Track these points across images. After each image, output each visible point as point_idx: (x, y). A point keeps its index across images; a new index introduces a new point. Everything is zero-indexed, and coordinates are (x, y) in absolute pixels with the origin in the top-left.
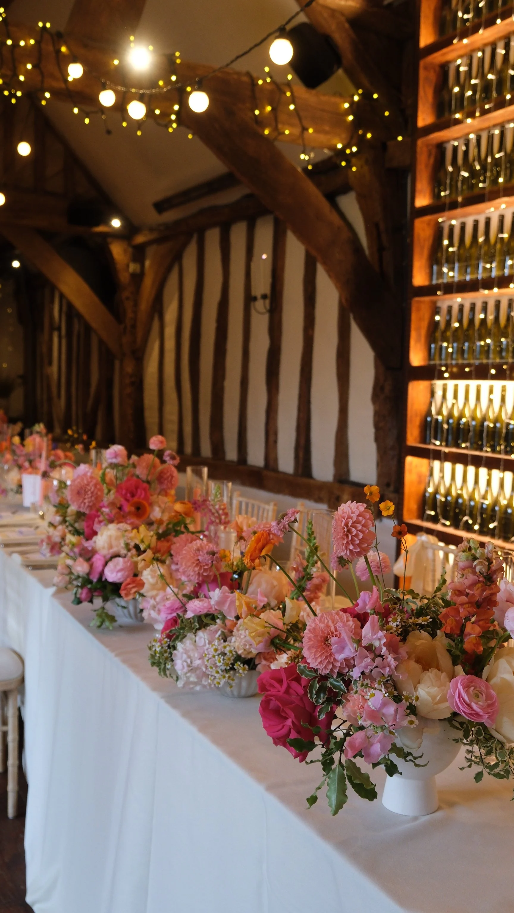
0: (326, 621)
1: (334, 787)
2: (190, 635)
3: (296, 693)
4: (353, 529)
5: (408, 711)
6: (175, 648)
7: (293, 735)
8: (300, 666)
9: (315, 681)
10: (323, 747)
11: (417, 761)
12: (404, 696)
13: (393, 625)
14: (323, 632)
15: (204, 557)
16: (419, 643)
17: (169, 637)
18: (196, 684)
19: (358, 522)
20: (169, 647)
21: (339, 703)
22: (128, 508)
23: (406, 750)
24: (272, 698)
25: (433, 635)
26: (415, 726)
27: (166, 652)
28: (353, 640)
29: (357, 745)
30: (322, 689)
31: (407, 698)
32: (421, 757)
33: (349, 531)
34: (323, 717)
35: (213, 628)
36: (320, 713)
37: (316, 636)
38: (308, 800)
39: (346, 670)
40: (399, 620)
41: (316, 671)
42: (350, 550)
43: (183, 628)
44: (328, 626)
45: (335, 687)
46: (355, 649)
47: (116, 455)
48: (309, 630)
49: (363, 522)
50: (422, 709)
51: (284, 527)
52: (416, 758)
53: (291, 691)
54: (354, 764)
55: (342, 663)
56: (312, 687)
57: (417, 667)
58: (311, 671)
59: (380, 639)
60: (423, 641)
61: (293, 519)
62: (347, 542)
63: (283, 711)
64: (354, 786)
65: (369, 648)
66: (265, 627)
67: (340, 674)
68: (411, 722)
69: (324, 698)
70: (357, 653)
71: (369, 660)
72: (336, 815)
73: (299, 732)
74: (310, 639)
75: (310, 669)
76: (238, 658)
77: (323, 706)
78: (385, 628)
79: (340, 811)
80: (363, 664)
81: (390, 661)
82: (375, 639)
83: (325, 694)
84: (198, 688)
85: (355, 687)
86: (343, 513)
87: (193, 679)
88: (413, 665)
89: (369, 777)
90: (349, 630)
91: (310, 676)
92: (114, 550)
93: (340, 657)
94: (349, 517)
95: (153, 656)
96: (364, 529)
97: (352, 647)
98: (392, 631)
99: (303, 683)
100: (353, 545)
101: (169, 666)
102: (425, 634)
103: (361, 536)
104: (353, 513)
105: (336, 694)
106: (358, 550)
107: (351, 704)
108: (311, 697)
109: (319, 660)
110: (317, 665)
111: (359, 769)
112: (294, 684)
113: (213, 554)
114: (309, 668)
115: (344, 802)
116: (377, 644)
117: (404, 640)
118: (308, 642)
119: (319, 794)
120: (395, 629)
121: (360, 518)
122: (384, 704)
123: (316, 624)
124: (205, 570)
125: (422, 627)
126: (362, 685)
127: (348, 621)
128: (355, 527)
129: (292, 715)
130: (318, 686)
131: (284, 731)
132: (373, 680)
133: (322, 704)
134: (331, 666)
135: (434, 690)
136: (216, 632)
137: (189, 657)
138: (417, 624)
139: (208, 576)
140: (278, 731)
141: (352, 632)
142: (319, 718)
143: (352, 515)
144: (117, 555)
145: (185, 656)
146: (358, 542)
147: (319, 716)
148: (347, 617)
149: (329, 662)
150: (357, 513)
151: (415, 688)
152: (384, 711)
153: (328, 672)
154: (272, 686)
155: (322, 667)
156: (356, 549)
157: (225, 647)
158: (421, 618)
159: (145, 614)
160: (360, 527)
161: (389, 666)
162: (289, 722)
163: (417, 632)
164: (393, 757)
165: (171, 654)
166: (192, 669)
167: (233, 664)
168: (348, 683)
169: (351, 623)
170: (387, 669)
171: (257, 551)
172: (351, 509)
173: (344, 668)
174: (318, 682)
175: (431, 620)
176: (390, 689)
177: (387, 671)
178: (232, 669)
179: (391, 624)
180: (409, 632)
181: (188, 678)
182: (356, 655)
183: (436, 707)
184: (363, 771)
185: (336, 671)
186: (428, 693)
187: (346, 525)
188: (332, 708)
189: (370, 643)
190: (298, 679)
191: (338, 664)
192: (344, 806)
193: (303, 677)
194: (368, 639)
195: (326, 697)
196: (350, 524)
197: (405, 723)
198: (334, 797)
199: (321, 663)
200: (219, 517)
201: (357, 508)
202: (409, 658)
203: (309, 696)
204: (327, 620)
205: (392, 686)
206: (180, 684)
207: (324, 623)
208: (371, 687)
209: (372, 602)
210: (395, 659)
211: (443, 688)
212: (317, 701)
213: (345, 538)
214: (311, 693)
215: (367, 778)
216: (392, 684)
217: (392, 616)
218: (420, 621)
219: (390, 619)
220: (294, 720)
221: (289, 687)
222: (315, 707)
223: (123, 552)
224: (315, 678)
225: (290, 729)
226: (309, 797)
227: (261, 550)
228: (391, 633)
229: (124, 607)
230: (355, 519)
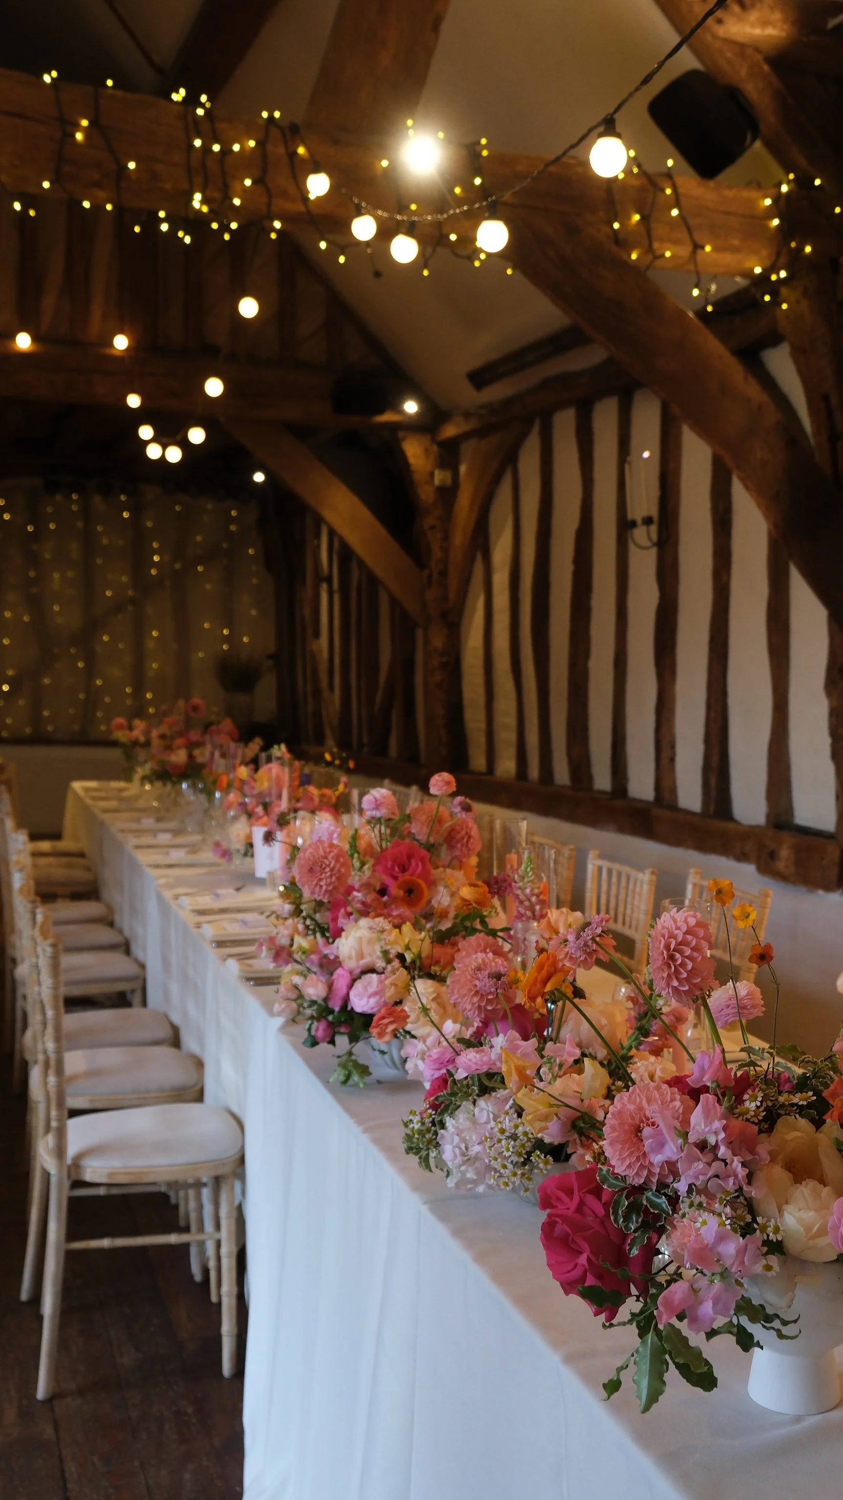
0: (638, 1100)
1: (645, 1367)
2: (466, 1105)
3: (594, 1213)
4: (678, 955)
5: (765, 1249)
6: (442, 1125)
7: (590, 1281)
8: (601, 1170)
9: (622, 1195)
10: (638, 1300)
11: (785, 1330)
12: (758, 1224)
13: (751, 1105)
14: (633, 1118)
15: (485, 983)
16: (792, 1135)
17: (434, 1106)
18: (475, 1183)
19: (684, 943)
20: (433, 1123)
21: (661, 1231)
22: (395, 890)
23: (770, 1311)
24: (558, 1219)
25: (818, 1124)
26: (775, 1274)
27: (429, 1131)
28: (677, 1132)
29: (676, 1302)
30: (634, 1208)
31: (764, 1229)
32: (795, 1321)
33: (672, 957)
34: (635, 1252)
35: (501, 1093)
36: (632, 1246)
37: (622, 1124)
38: (605, 1385)
39: (671, 1179)
40: (760, 1099)
41: (624, 1179)
42: (675, 989)
43: (454, 1094)
44: (641, 1109)
45: (654, 1205)
46: (681, 1147)
47: (378, 805)
48: (613, 1114)
49: (694, 943)
50: (792, 1246)
51: (586, 945)
52: (785, 1323)
53: (587, 1210)
54: (679, 1332)
55: (662, 1167)
56: (617, 1205)
57: (786, 1176)
58: (616, 1178)
59: (716, 1133)
60: (799, 1134)
61: (599, 931)
62: (669, 975)
63: (573, 1241)
64: (678, 1366)
65: (702, 1146)
66: (551, 1106)
67: (662, 1186)
68: (768, 1268)
69: (637, 1222)
70: (682, 1154)
71: (701, 1165)
72: (648, 1413)
73: (599, 1277)
74: (613, 1128)
75: (616, 1176)
76: (539, 1144)
77: (637, 1235)
78: (736, 1111)
79: (655, 1406)
80: (691, 1172)
81: (737, 1167)
82: (709, 1132)
83: (638, 1215)
84: (481, 1189)
85: (684, 1207)
86: (663, 927)
87: (470, 1175)
88: (778, 1172)
89: (701, 1353)
90: (673, 1117)
91: (615, 1186)
92: (366, 961)
93: (657, 1159)
94: (672, 936)
95: (409, 1138)
96: (695, 954)
97: (675, 1144)
98: (749, 1117)
99: (605, 1198)
100: (678, 979)
101: (433, 1154)
102: (803, 1122)
103: (690, 965)
104: (678, 928)
105: (657, 1217)
106: (687, 988)
107: (678, 1233)
108: (616, 1221)
109: (627, 1162)
110: (625, 1170)
111: (686, 1339)
112: (591, 1200)
113: (498, 976)
114: (613, 1173)
115: (661, 1392)
116: (712, 1140)
117: (770, 1130)
118: (611, 1133)
119: (623, 1376)
120: (753, 1113)
121: (689, 937)
122: (721, 1238)
123: (624, 1105)
124: (489, 1002)
125: (801, 1110)
126: (691, 1205)
127: (673, 1100)
128: (681, 952)
129: (586, 1247)
130: (626, 1203)
131: (577, 1273)
132: (711, 1197)
133: (635, 1231)
134: (645, 1173)
135: (809, 1215)
136: (506, 1100)
137: (464, 1140)
138: (793, 1105)
139: (494, 1010)
140: (569, 1272)
141: (678, 1119)
142: (630, 1253)
143: (676, 932)
144: (372, 970)
145: (457, 1139)
146: (685, 975)
147: (630, 1250)
148: (672, 1094)
149: (642, 1167)
150: (684, 929)
151: (780, 1211)
152: (721, 1249)
153: (642, 1181)
154: (559, 1199)
155: (631, 1173)
156: (684, 986)
157: (516, 1127)
158: (798, 1095)
159: (409, 1066)
160: (688, 952)
161: (736, 1176)
162: (583, 1260)
163: (791, 1119)
164: (744, 1321)
165: (436, 1133)
166: (469, 1160)
167: (529, 1154)
168: (674, 1200)
169: (677, 1104)
170: (731, 1181)
171: (539, 985)
172: (675, 921)
173: (667, 1176)
174: (627, 1198)
175: (814, 1098)
176: (739, 1212)
177: (730, 1184)
178: (527, 1161)
179: (747, 1104)
180: (779, 1116)
181: (464, 1173)
182: (681, 1157)
183: (811, 1243)
184: (692, 1343)
185: (655, 1180)
186: (800, 1221)
187: (667, 947)
188: (649, 1239)
189: (702, 1138)
190: (597, 1191)
191: (657, 1170)
192: (660, 1398)
193: (605, 1187)
194: (698, 1132)
195: (640, 1220)
196: (672, 946)
197: (758, 1268)
198: (645, 1383)
199: (629, 1166)
200: (532, 908)
201: (686, 921)
202: (773, 1160)
203: (612, 1218)
204: (640, 1098)
205: (745, 1206)
206: (451, 1183)
207: (634, 1103)
208: (705, 1209)
209: (711, 1071)
210: (744, 1164)
211: (824, 1212)
212: (627, 1227)
213: (666, 968)
214: (616, 1214)
215: (697, 1354)
216: (745, 1203)
217: (750, 1091)
218: (797, 1099)
219: (746, 1097)
220: (591, 1257)
221: (582, 1203)
222: (625, 1236)
223: (380, 964)
224: (622, 1190)
225: (585, 1272)
226: (606, 1381)
227: (545, 983)
228: (747, 1120)
229: (383, 1052)
230: (680, 938)
